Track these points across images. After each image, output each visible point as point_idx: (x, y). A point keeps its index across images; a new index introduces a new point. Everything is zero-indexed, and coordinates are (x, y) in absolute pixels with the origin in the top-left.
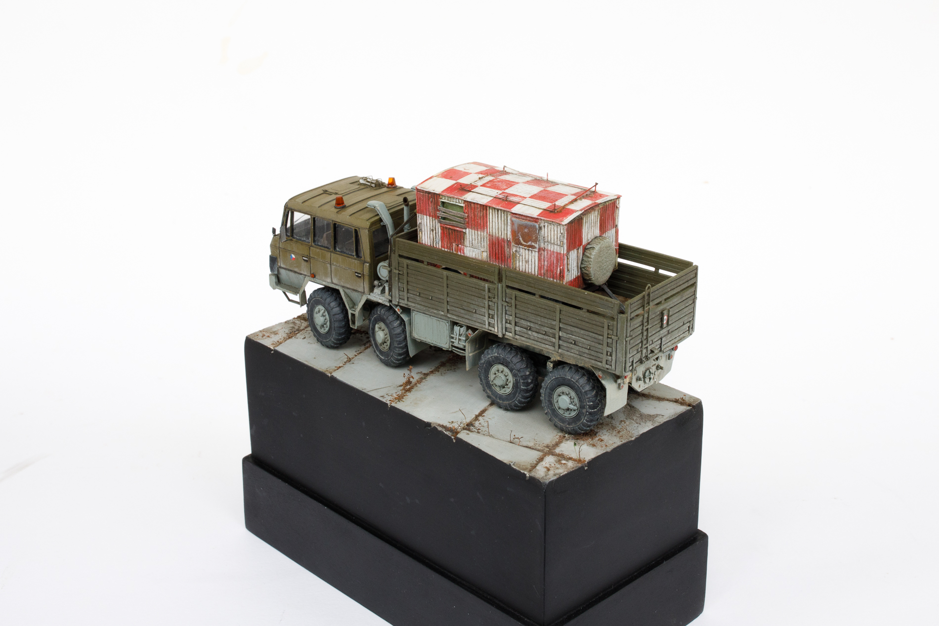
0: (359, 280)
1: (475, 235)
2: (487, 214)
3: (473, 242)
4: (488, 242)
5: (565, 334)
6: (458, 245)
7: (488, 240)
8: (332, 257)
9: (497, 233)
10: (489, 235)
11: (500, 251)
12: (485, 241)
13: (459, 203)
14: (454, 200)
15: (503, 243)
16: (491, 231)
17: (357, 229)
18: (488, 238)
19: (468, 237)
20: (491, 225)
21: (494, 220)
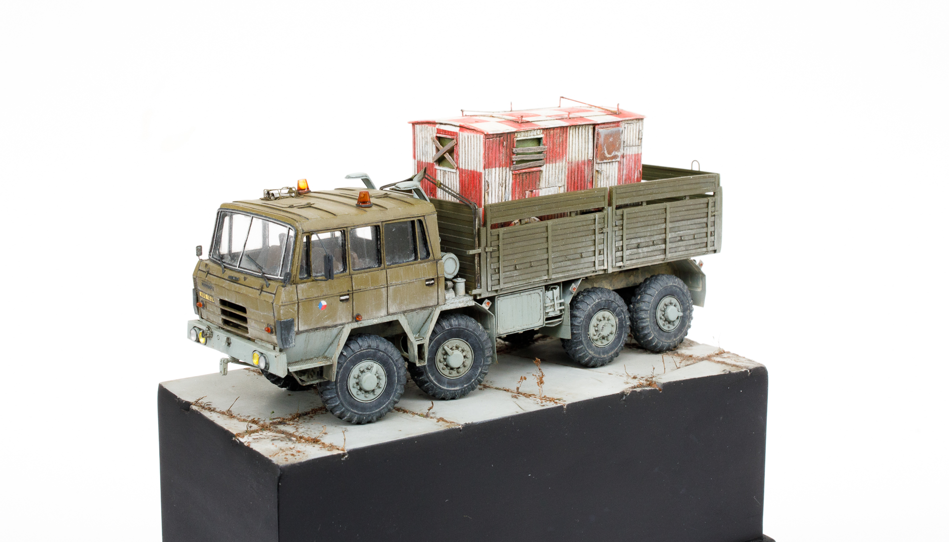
0: (431, 289)
1: (552, 169)
2: (566, 137)
3: (550, 179)
4: (567, 173)
5: (673, 233)
6: (532, 191)
7: (567, 170)
8: (388, 275)
9: (577, 156)
10: (568, 163)
11: (579, 178)
12: (563, 173)
13: (537, 135)
14: (532, 134)
15: (583, 166)
16: (570, 157)
17: (422, 218)
18: (567, 168)
19: (544, 177)
20: (571, 148)
21: (574, 142)
